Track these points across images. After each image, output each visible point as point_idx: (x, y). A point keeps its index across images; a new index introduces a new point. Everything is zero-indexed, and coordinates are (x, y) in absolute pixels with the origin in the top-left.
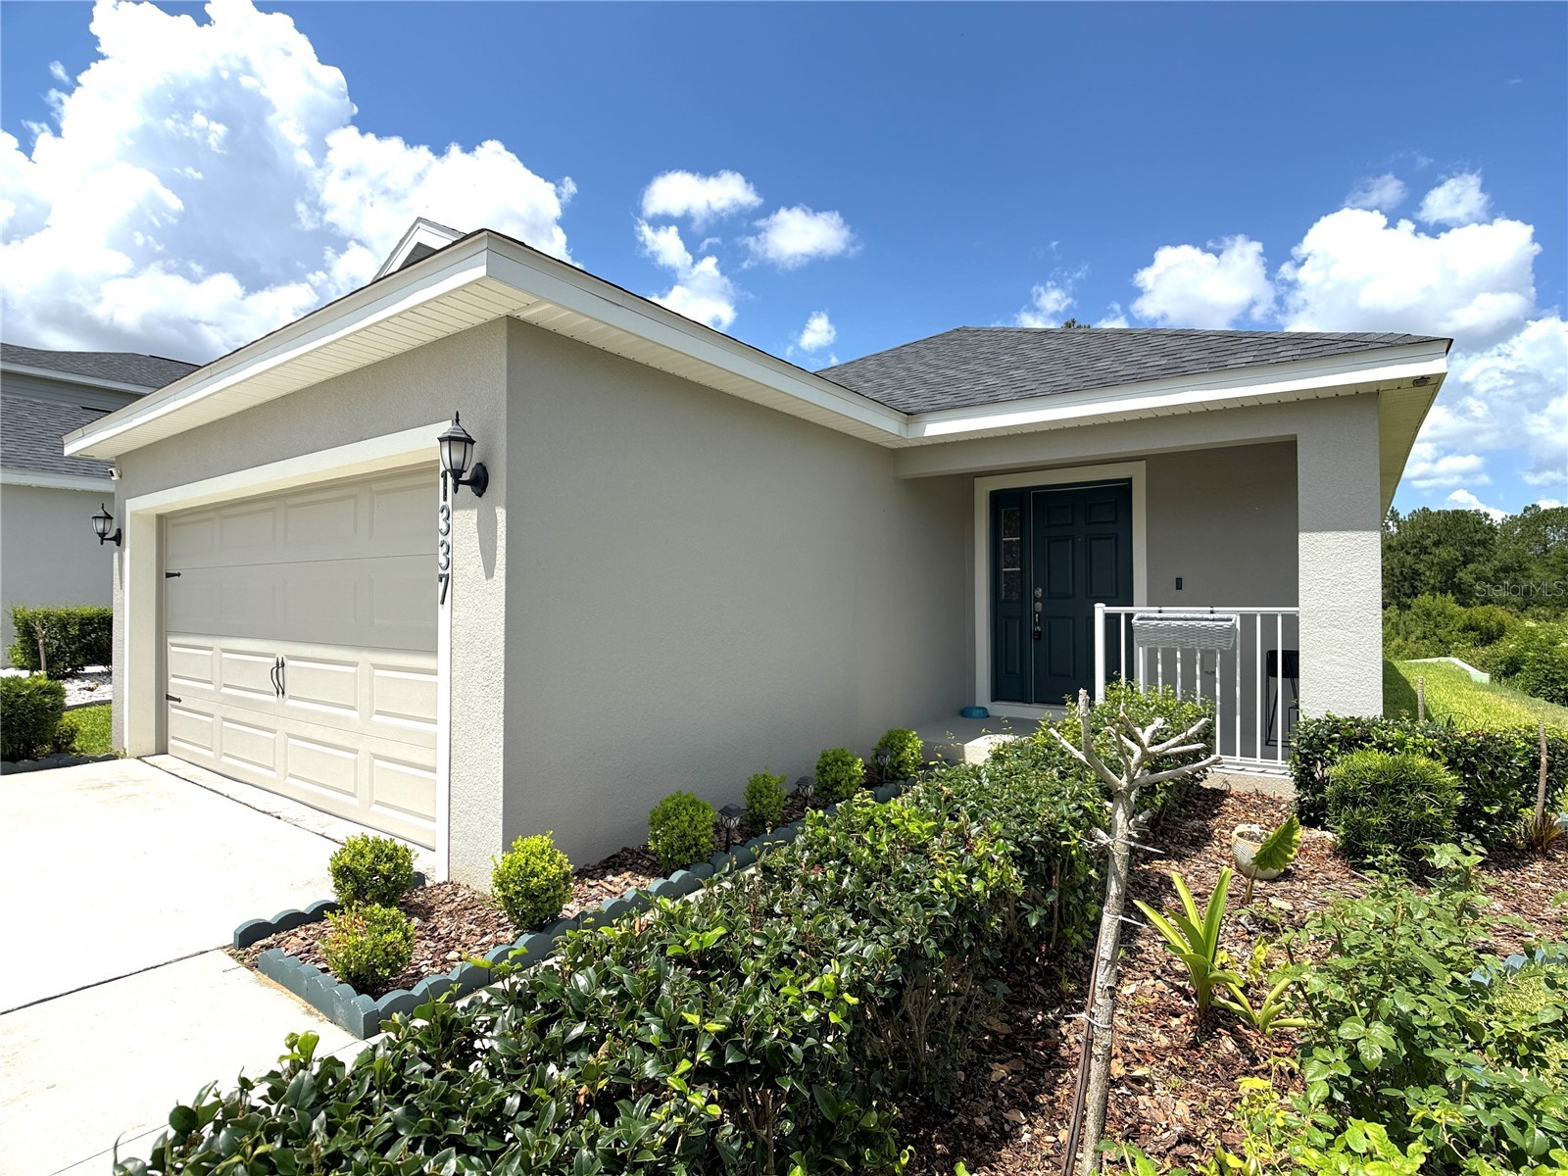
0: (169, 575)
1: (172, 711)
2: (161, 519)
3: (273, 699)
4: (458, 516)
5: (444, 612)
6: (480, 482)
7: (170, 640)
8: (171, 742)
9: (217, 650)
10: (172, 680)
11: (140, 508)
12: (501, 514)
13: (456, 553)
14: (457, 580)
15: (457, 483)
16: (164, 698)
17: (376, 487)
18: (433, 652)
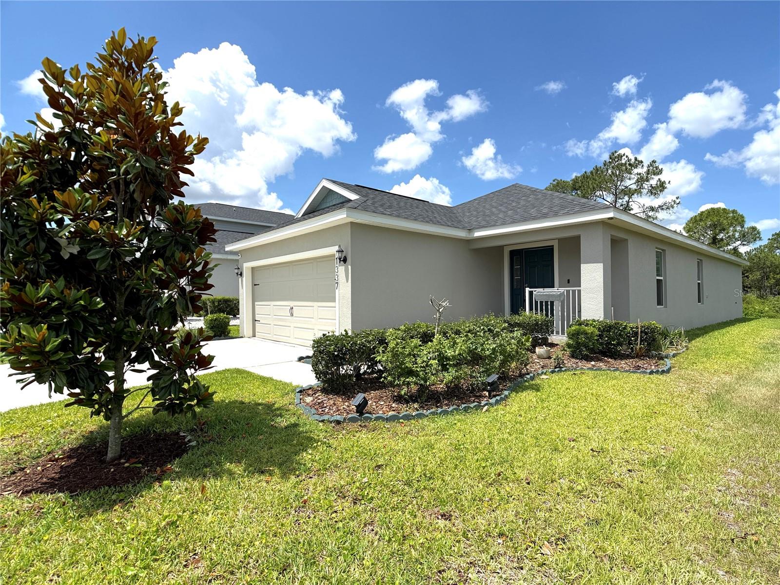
0: (255, 285)
1: (257, 324)
2: (253, 268)
3: (290, 318)
4: (340, 268)
5: (337, 291)
6: (345, 260)
7: (256, 303)
8: (256, 333)
9: (272, 306)
10: (256, 315)
11: (247, 266)
12: (350, 267)
13: (339, 277)
14: (340, 284)
15: (340, 261)
16: (255, 321)
17: (318, 260)
18: (335, 301)
